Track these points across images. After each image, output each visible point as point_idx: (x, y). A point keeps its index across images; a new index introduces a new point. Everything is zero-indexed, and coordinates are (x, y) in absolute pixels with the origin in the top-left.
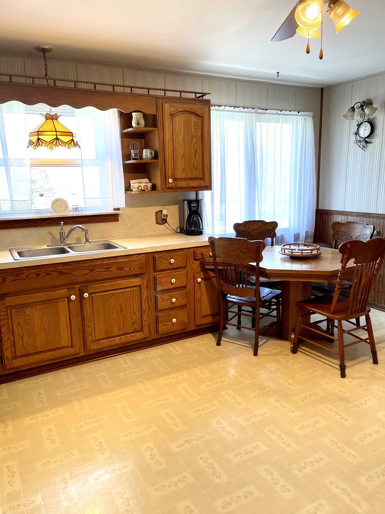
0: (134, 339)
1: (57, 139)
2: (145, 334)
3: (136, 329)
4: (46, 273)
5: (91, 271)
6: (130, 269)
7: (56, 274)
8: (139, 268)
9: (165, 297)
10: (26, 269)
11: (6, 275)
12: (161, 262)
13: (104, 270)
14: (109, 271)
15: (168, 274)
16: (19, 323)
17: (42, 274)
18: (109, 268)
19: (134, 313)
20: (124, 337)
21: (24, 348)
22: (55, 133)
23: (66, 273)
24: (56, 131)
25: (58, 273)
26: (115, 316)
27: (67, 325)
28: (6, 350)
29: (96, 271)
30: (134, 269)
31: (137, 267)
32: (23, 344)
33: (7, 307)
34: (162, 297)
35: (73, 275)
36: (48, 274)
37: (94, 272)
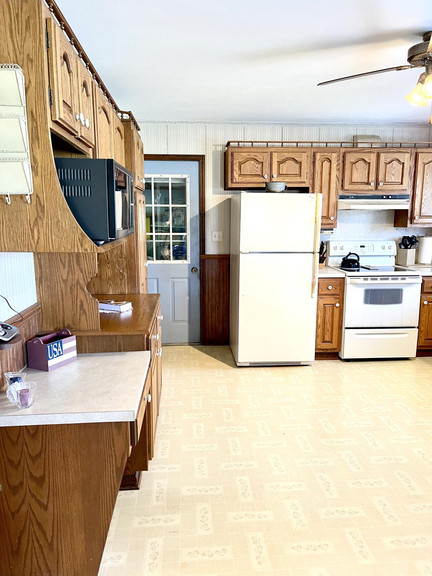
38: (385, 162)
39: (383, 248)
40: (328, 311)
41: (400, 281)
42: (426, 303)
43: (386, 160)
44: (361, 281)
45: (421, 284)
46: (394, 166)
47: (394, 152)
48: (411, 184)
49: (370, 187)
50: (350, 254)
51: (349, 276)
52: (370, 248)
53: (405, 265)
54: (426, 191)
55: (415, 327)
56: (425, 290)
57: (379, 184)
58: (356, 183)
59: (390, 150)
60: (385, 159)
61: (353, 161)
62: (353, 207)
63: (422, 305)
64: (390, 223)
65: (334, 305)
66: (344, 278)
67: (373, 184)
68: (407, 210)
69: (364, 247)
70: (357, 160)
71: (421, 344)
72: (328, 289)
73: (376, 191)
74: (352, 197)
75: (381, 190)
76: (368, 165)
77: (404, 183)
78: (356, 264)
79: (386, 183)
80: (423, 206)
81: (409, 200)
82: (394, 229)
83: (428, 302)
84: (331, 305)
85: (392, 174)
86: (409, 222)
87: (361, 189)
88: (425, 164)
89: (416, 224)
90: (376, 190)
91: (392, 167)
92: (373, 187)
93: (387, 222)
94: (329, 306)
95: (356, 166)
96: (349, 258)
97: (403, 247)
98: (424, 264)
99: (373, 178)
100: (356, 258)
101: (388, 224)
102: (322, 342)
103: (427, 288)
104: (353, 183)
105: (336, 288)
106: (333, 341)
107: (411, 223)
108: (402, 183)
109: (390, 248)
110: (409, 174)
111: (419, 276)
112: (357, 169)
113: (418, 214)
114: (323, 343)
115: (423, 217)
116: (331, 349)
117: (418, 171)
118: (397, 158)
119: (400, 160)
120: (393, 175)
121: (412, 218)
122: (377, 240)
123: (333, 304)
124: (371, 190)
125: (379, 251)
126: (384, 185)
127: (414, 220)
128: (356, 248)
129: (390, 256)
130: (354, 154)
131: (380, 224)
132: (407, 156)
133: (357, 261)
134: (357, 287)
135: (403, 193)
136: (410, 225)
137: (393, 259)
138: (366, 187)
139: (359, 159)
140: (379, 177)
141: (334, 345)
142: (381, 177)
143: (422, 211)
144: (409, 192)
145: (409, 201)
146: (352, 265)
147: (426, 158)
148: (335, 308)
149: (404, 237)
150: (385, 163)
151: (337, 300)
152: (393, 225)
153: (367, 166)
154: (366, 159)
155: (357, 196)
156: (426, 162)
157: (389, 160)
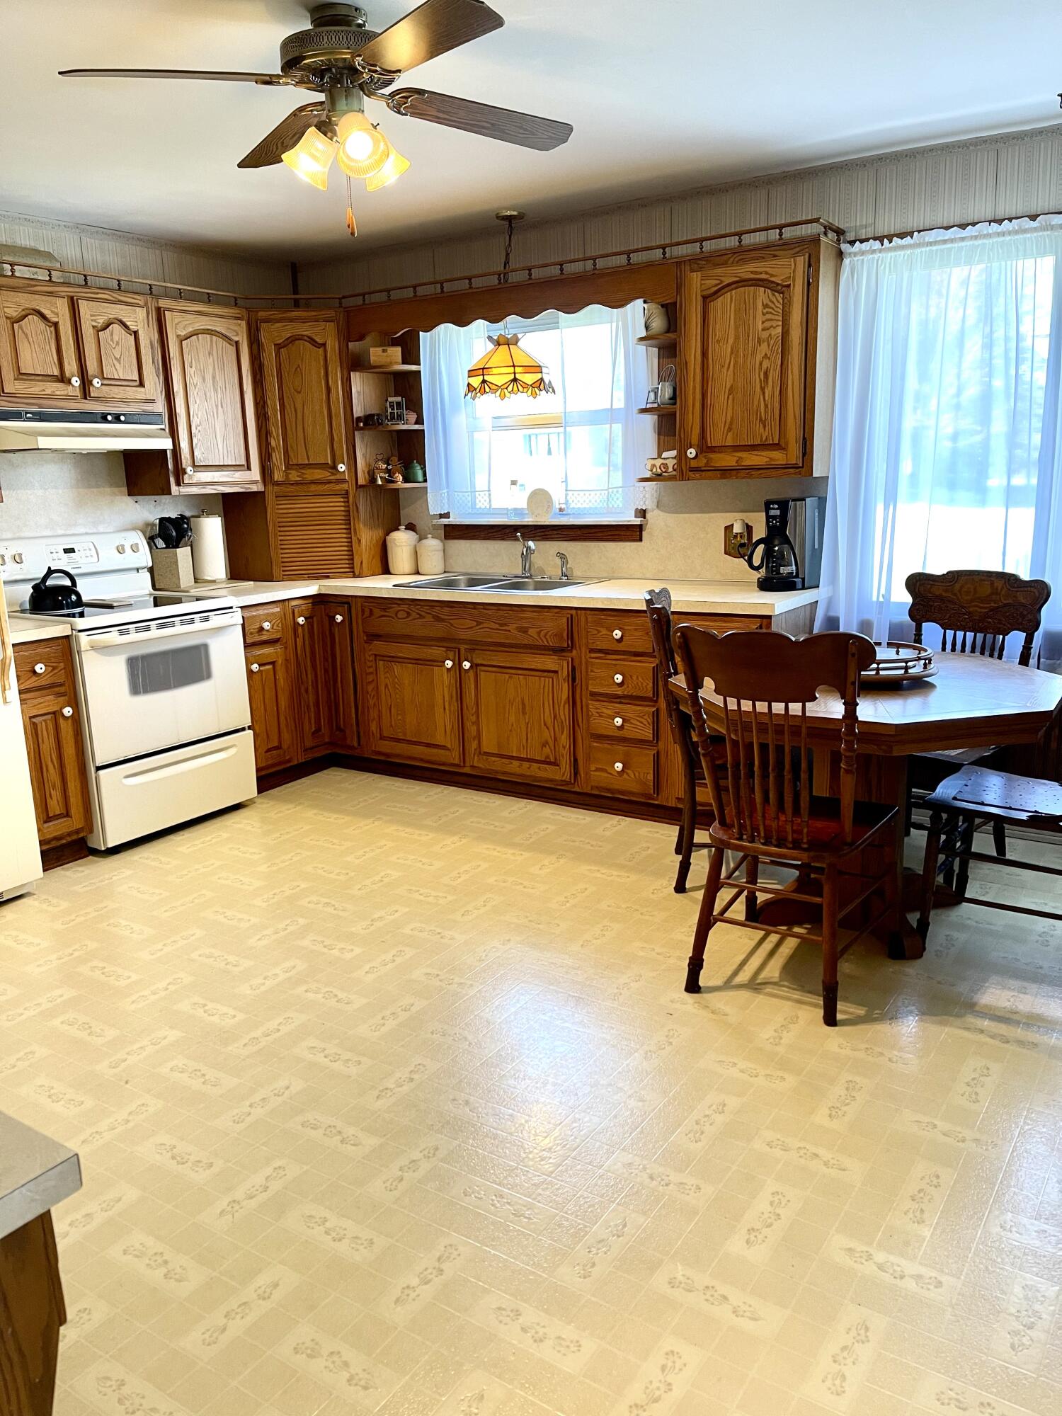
0: (542, 774)
2: (564, 774)
3: (548, 757)
4: (418, 614)
5: (477, 625)
6: (539, 633)
7: (429, 618)
8: (556, 635)
9: (605, 710)
10: (399, 602)
11: (374, 607)
12: (599, 632)
13: (497, 626)
14: (506, 630)
15: (614, 662)
16: (386, 686)
17: (414, 615)
18: (505, 625)
19: (545, 725)
20: (526, 764)
21: (391, 726)
22: (512, 369)
23: (443, 620)
24: (514, 366)
25: (434, 616)
26: (512, 719)
27: (444, 708)
28: (372, 721)
29: (485, 625)
30: (545, 636)
31: (550, 633)
32: (391, 722)
33: (376, 655)
34: (597, 709)
35: (452, 625)
36: (421, 617)
37: (481, 626)
38: (94, 324)
39: (120, 550)
40: (45, 733)
41: (198, 626)
42: (255, 667)
43: (95, 321)
44: (113, 637)
45: (240, 628)
46: (116, 338)
47: (105, 300)
48: (160, 387)
49: (70, 391)
50: (50, 572)
51: (80, 631)
52: (88, 553)
53: (177, 588)
54: (196, 406)
55: (243, 729)
56: (248, 641)
57: (91, 383)
58: (33, 377)
59: (97, 293)
60: (92, 316)
61: (15, 314)
62: (43, 442)
63: (250, 673)
64: (118, 486)
65: (57, 715)
66: (67, 637)
67: (76, 381)
68: (165, 451)
69: (72, 550)
70: (24, 313)
71: (261, 765)
72: (34, 672)
73: (86, 401)
74: (28, 415)
75: (97, 399)
76: (52, 329)
77: (146, 383)
78: (74, 598)
79: (106, 382)
80: (195, 441)
81: (163, 427)
82: (130, 500)
83: (259, 665)
84: (49, 717)
85: (116, 359)
86: (172, 480)
87: (49, 393)
88: (182, 340)
89: (190, 484)
90: (86, 398)
91: (112, 340)
92: (78, 389)
93: (111, 486)
94: (45, 721)
95: (22, 330)
96: (49, 583)
97: (160, 543)
98: (214, 581)
99: (71, 366)
100: (68, 582)
101: (116, 490)
102: (45, 822)
103: (251, 633)
104: (25, 377)
105: (54, 668)
106: (73, 811)
107: (178, 484)
108: (142, 384)
109: (135, 549)
110: (153, 362)
111: (231, 608)
112: (26, 336)
113: (189, 462)
114: (46, 825)
115: (200, 469)
116: (69, 834)
117: (171, 355)
118: (120, 317)
119: (128, 324)
120: (118, 360)
121: (179, 473)
122: (95, 531)
123: (54, 713)
124: (73, 398)
125: (111, 559)
126: (103, 387)
127: (186, 477)
128: (55, 556)
129: (138, 570)
130: (13, 293)
131: (95, 490)
132: (141, 313)
133: (72, 590)
134: (110, 656)
135: (148, 407)
136: (177, 488)
137: (147, 577)
138: (59, 389)
139: (28, 312)
140: (88, 363)
141: (76, 822)
142: (92, 367)
143: (196, 454)
144: (160, 407)
145: (164, 430)
146: (62, 601)
147: (181, 325)
148: (62, 722)
149: (162, 520)
150: (94, 327)
151: (62, 698)
152: (125, 490)
153: (51, 332)
154: (46, 312)
155: (40, 413)
156: (183, 333)
157: (101, 321)
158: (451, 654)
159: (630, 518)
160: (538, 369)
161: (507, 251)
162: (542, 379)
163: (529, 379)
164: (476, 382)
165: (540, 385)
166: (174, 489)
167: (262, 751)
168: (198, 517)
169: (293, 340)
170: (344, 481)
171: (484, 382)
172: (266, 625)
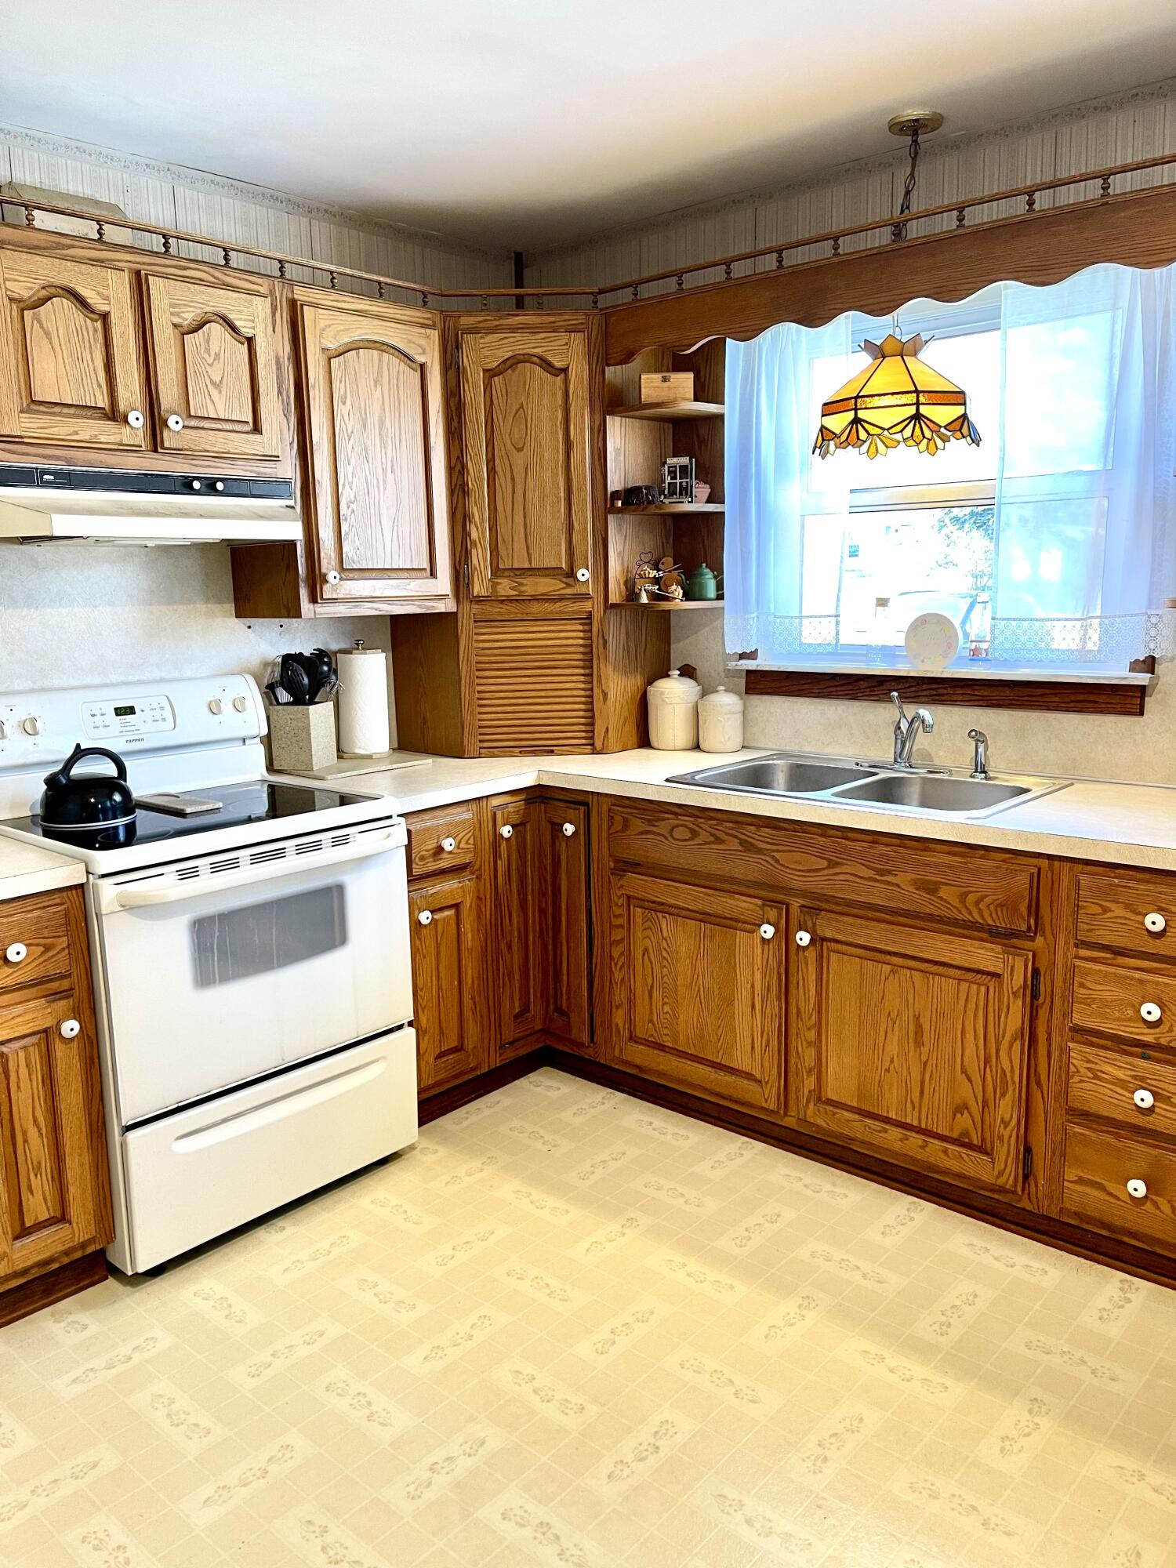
0: (953, 1165)
1: (917, 417)
2: (1001, 1174)
3: (966, 1133)
4: (712, 835)
5: (828, 867)
6: (963, 897)
7: (735, 845)
8: (1001, 905)
9: (1108, 1068)
10: (676, 810)
11: (630, 814)
12: (1106, 910)
13: (872, 874)
14: (888, 883)
15: (1137, 975)
16: (646, 950)
17: (704, 836)
18: (889, 872)
19: (964, 1071)
20: (916, 1139)
21: (651, 1021)
22: (912, 398)
23: (760, 851)
24: (917, 392)
25: (742, 842)
26: (893, 1049)
27: (753, 1006)
28: (617, 1007)
29: (844, 869)
30: (977, 903)
31: (987, 900)
32: (651, 1013)
33: (629, 897)
34: (1089, 1061)
35: (777, 861)
36: (719, 840)
37: (838, 870)
38: (176, 320)
39: (214, 709)
40: (23, 1071)
41: (329, 855)
42: (425, 917)
43: (178, 315)
44: (167, 886)
45: (403, 849)
46: (215, 347)
47: (200, 282)
48: (290, 434)
49: (125, 435)
50: (79, 753)
51: (104, 876)
52: (157, 714)
53: (307, 771)
54: (350, 469)
55: (400, 1027)
56: (416, 871)
57: (165, 423)
58: (57, 409)
59: (185, 268)
60: (172, 306)
61: (26, 294)
62: (61, 526)
63: (416, 926)
64: (219, 602)
65: (48, 1035)
66: (81, 888)
67: (137, 419)
68: (291, 545)
69: (130, 710)
70: (43, 293)
71: (425, 1084)
72: (6, 960)
73: (156, 456)
74: (46, 477)
75: (177, 452)
76: (99, 325)
77: (265, 426)
78: (117, 797)
79: (193, 423)
80: (344, 527)
81: (291, 503)
82: (239, 624)
83: (432, 912)
84: (34, 1039)
85: (213, 383)
86: (304, 593)
87: (87, 438)
88: (330, 356)
89: (333, 600)
90: (155, 450)
91: (208, 351)
92: (141, 433)
93: (207, 600)
94: (25, 1048)
95: (39, 322)
96: (78, 770)
97: (284, 696)
98: (369, 757)
99: (130, 391)
100: (111, 770)
101: (216, 607)
102: (17, 1238)
103: (422, 858)
104: (42, 408)
105: (47, 948)
106: (74, 1210)
107: (313, 600)
108: (257, 429)
109: (238, 706)
110: (280, 393)
111: (390, 817)
112: (47, 334)
113: (334, 562)
114: (18, 1244)
115: (351, 575)
116: (66, 1253)
117: (311, 381)
118: (225, 312)
119: (238, 323)
120: (218, 386)
121: (316, 581)
122: (176, 675)
123: (45, 1031)
124: (133, 449)
125: (195, 725)
126: (187, 431)
127: (326, 587)
128: (98, 720)
129: (244, 740)
130: (25, 256)
131: (180, 608)
132: (261, 307)
133: (116, 784)
134: (157, 922)
135: (268, 470)
136: (311, 606)
137: (259, 752)
138: (107, 433)
139: (53, 290)
140: (160, 387)
141: (81, 1229)
142: (168, 394)
143: (344, 550)
144: (288, 469)
145: (293, 507)
146: (95, 805)
147: (330, 332)
148: (60, 1050)
149: (288, 659)
150: (175, 326)
151: (63, 1003)
152: (231, 607)
153: (95, 330)
154: (85, 293)
155: (69, 473)
156: (333, 345)
157: (189, 317)
158: (772, 914)
159: (1117, 672)
160: (957, 397)
161: (907, 188)
162: (964, 417)
163: (943, 415)
164: (838, 423)
165: (962, 427)
166: (306, 606)
167: (430, 1058)
168: (348, 652)
169: (512, 363)
170: (585, 597)
171: (856, 421)
172: (448, 844)
